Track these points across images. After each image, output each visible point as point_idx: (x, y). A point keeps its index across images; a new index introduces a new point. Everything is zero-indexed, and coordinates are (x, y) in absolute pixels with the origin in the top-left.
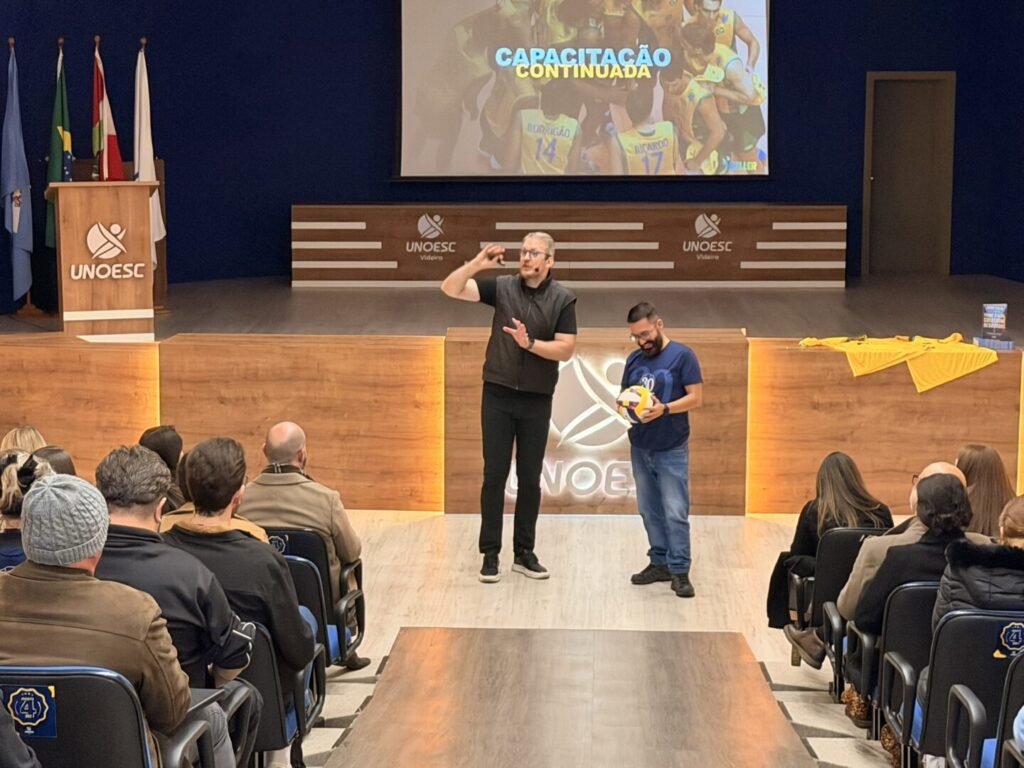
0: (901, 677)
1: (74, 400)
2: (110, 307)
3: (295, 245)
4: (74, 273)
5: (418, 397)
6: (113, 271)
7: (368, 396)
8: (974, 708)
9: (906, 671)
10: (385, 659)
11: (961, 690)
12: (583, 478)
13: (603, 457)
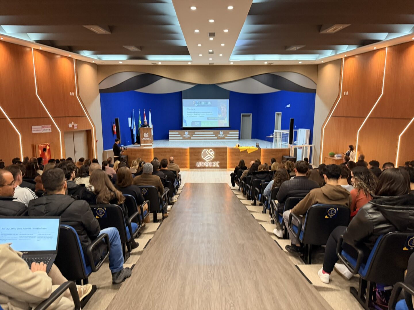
0: (248, 187)
1: (143, 155)
2: (147, 143)
3: (170, 136)
4: (142, 139)
5: (186, 154)
6: (147, 139)
7: (180, 154)
8: (258, 190)
9: (249, 186)
10: (183, 187)
11: (256, 188)
12: (207, 164)
13: (209, 162)
